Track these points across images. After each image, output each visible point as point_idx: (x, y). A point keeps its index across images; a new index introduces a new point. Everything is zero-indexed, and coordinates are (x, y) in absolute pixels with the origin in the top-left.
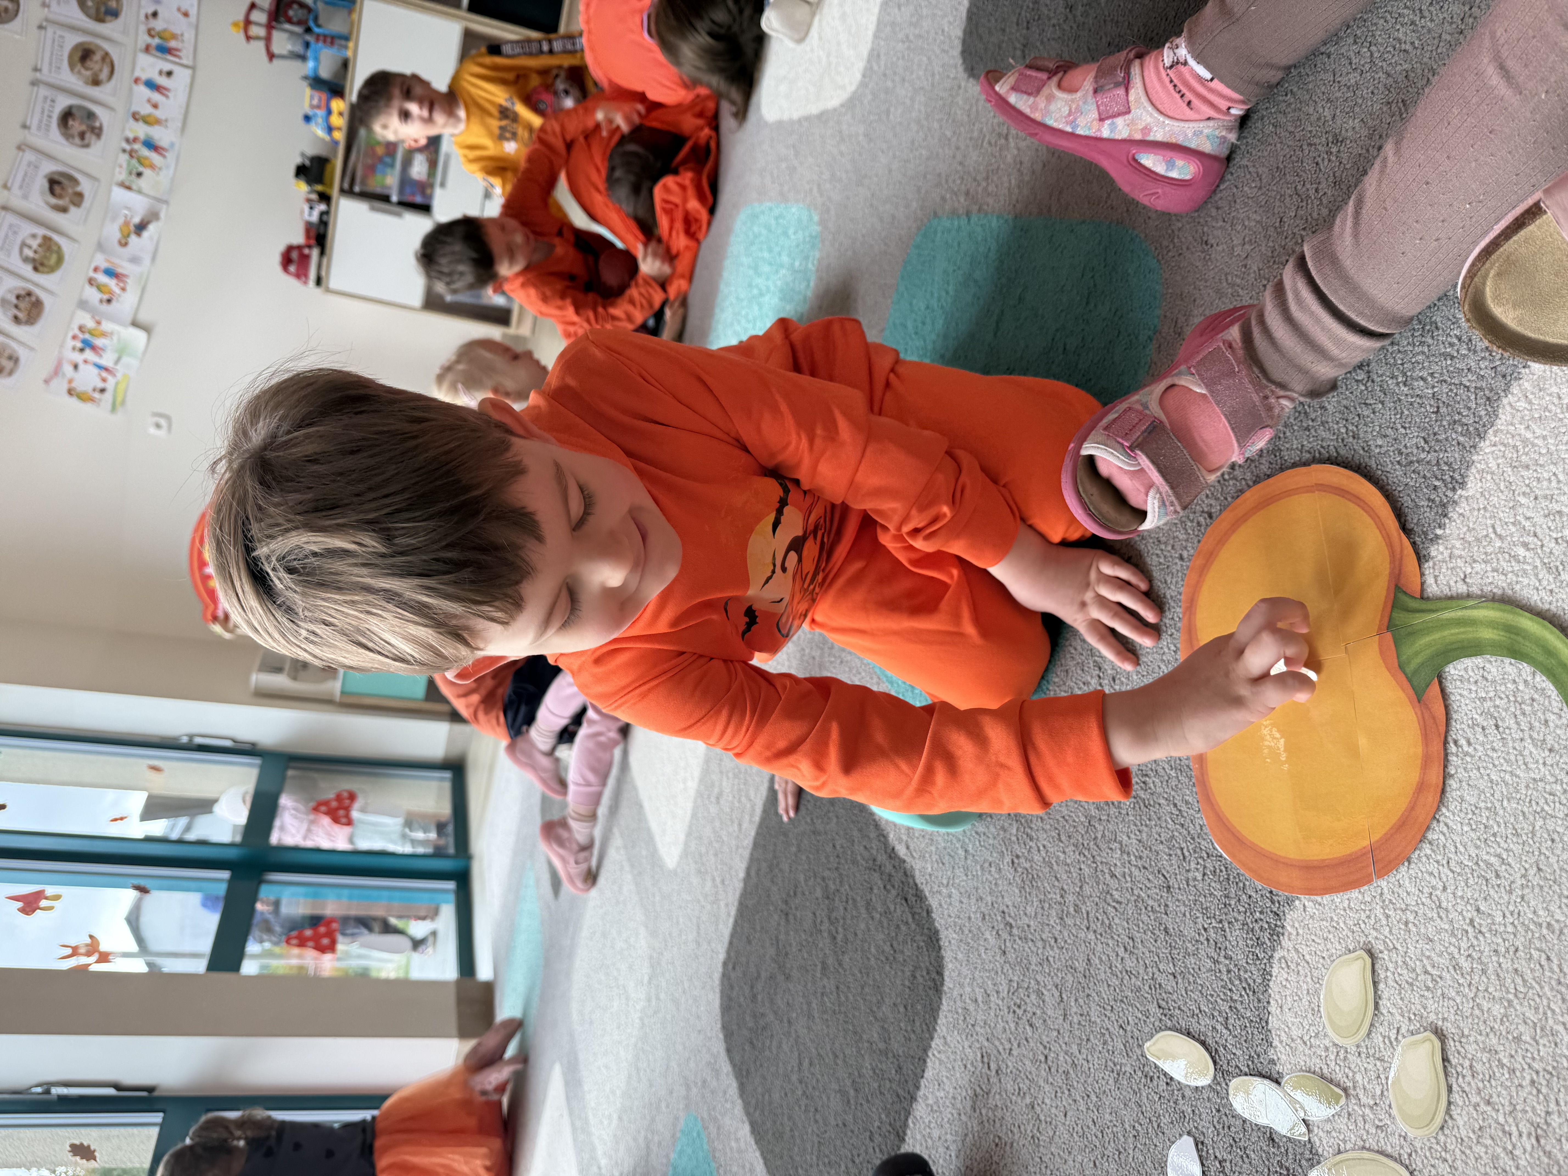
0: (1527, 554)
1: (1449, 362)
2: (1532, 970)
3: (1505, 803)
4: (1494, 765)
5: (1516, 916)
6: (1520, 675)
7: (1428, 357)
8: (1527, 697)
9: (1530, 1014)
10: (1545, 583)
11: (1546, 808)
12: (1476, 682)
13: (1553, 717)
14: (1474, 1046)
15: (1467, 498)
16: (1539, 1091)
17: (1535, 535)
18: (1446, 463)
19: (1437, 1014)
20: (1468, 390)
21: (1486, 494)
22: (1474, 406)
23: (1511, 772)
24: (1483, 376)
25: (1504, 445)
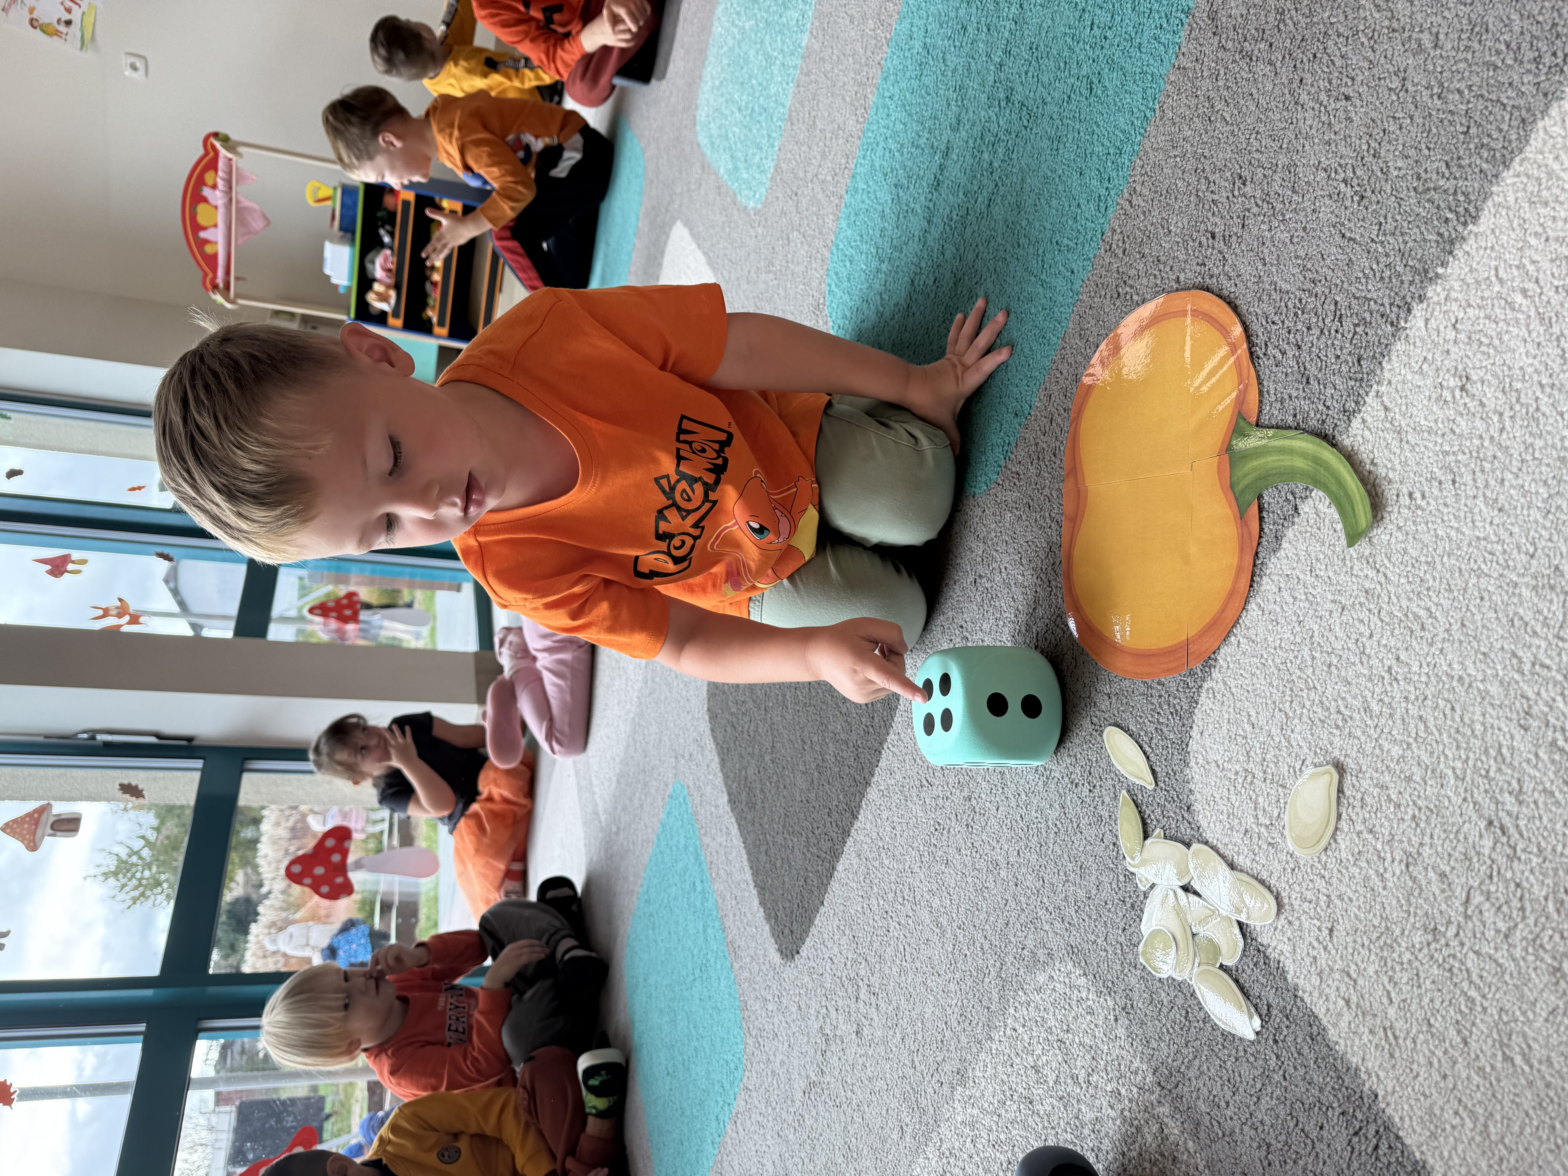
0: (1524, 301)
1: (1491, 73)
2: (1435, 718)
3: (1445, 559)
4: (1443, 521)
5: (1432, 667)
6: (1488, 430)
7: (1470, 66)
8: (1490, 454)
9: (1425, 758)
10: (1534, 335)
11: (1483, 566)
12: (1443, 435)
13: (1510, 476)
14: (1369, 781)
15: (1476, 235)
16: (1417, 825)
17: (1537, 281)
18: (1463, 193)
19: (1341, 751)
20: (1505, 109)
21: (1497, 232)
22: (1506, 128)
23: (1457, 529)
24: (1523, 93)
25: (1528, 176)
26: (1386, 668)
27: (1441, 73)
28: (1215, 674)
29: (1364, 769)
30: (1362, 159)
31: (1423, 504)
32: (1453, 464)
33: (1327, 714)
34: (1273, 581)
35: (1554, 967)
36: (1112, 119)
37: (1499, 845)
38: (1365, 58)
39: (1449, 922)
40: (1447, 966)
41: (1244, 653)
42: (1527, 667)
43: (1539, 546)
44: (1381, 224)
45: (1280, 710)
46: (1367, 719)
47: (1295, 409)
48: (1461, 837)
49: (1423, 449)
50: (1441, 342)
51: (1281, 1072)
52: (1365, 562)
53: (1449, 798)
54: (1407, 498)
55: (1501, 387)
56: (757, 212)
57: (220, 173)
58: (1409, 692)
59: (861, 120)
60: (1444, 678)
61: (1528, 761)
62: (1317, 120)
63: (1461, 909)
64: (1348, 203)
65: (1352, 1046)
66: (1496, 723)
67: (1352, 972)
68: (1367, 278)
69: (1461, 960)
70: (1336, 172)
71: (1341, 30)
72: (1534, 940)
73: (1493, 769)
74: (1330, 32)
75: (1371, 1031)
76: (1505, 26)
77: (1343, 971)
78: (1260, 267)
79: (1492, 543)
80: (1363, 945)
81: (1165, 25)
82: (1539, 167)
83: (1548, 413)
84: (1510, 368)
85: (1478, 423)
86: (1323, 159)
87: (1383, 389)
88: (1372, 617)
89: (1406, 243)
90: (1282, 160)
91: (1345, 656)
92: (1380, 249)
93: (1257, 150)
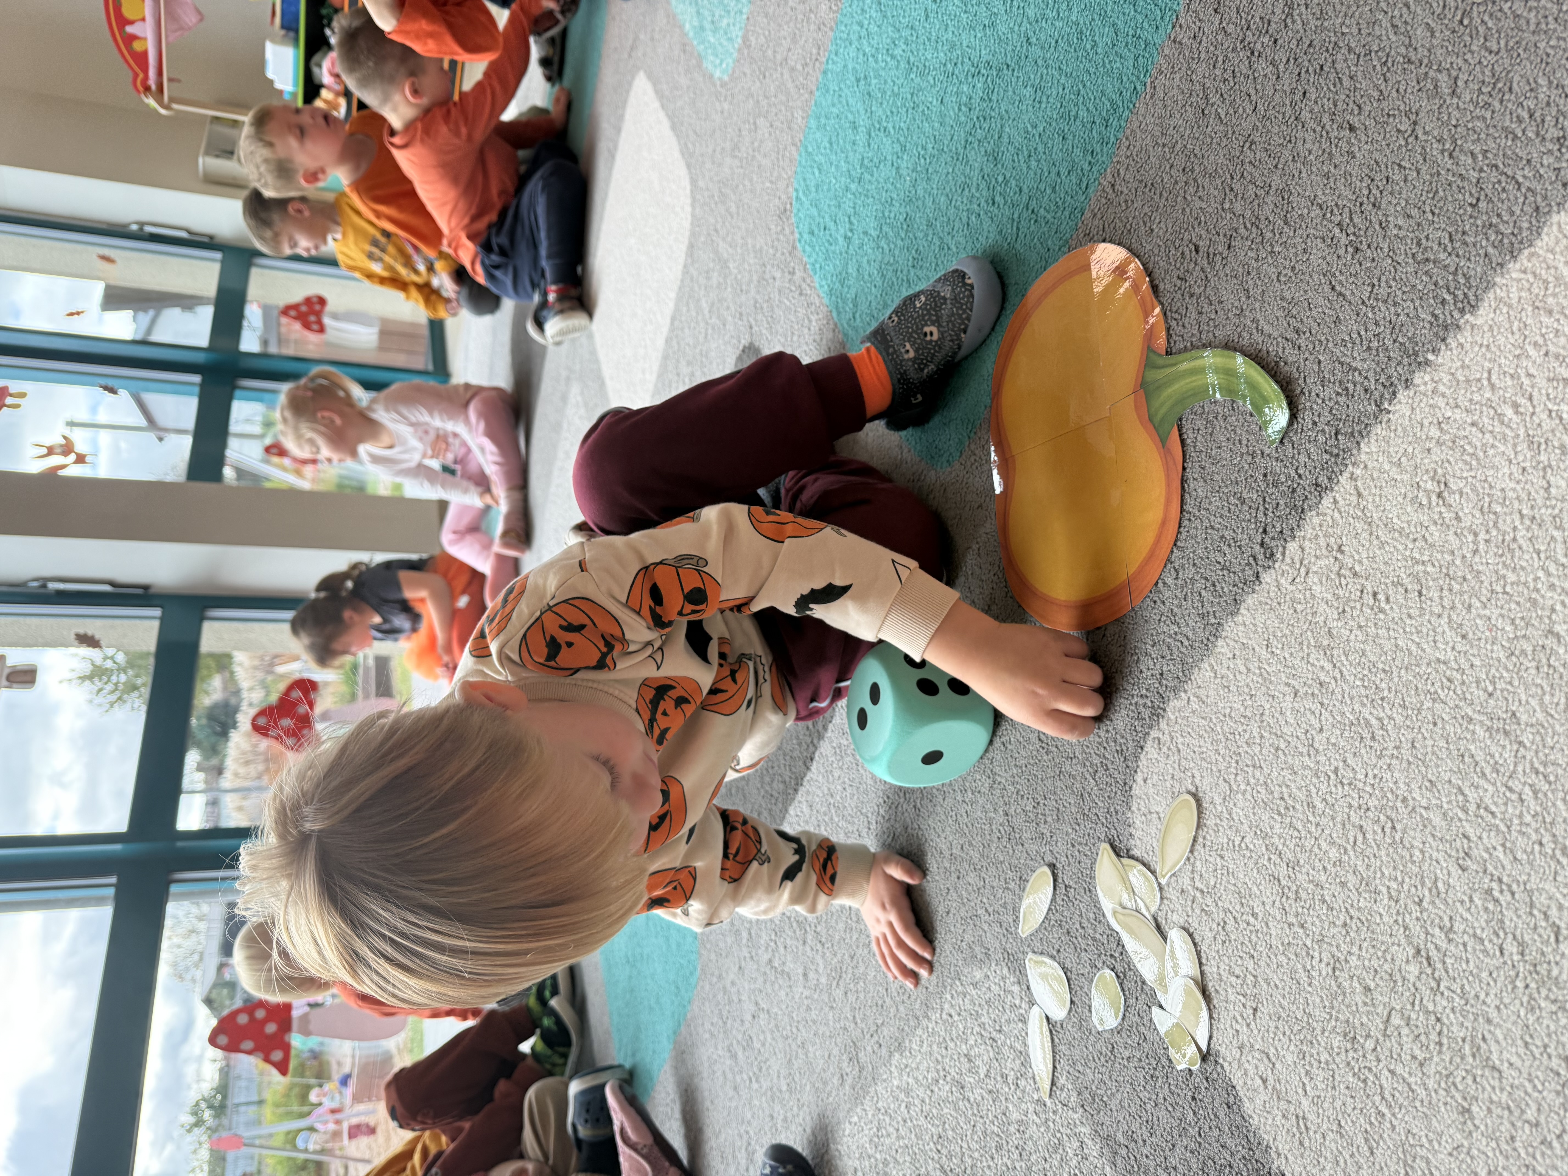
0: (1514, 417)
1: (1509, 143)
3: (1403, 673)
4: (1405, 632)
5: (1378, 780)
6: (1461, 548)
7: (1488, 127)
8: (1460, 574)
9: (1361, 868)
10: (1521, 458)
11: (1440, 691)
12: (1415, 540)
13: (1478, 604)
15: (1473, 327)
16: (1348, 933)
18: (1464, 275)
20: (1519, 189)
21: (1495, 329)
22: (1518, 212)
23: (1418, 644)
24: (1541, 176)
25: (1535, 275)
26: (1333, 768)
27: (1455, 126)
28: (1163, 725)
29: (1302, 862)
30: (1361, 204)
31: (1387, 607)
32: (1421, 575)
33: (1271, 797)
34: (1228, 645)
35: (1463, 1107)
36: (1099, 81)
37: (1424, 976)
38: (1377, 87)
39: (1368, 1036)
40: (1363, 1077)
41: (1193, 712)
42: (1472, 808)
43: (1498, 686)
44: (1374, 286)
45: (1225, 780)
46: (1310, 815)
47: (1266, 468)
48: (1389, 957)
49: (1392, 549)
50: (1424, 437)
51: (1197, 1129)
52: (1322, 653)
53: (1381, 915)
54: (1371, 597)
55: (1480, 504)
56: (723, 85)
58: (1353, 799)
59: (834, 8)
60: (1389, 795)
61: (1462, 902)
62: (1317, 144)
63: (1381, 1026)
64: (1341, 252)
65: (1265, 1124)
66: (1435, 855)
67: (1271, 1055)
68: (1354, 343)
69: (1376, 1075)
70: (1332, 212)
71: (1353, 45)
72: (1447, 1076)
73: (1427, 899)
74: (1341, 44)
75: (1284, 1116)
76: (1531, 90)
77: (1264, 1052)
78: (1243, 299)
79: (1452, 669)
80: (1284, 1034)
82: (1548, 268)
83: (1525, 548)
84: (1491, 487)
85: (1451, 538)
86: (1320, 193)
87: (1358, 472)
88: (1323, 711)
89: (1398, 315)
90: (1276, 181)
91: (1293, 744)
92: (1370, 315)
93: (1250, 162)
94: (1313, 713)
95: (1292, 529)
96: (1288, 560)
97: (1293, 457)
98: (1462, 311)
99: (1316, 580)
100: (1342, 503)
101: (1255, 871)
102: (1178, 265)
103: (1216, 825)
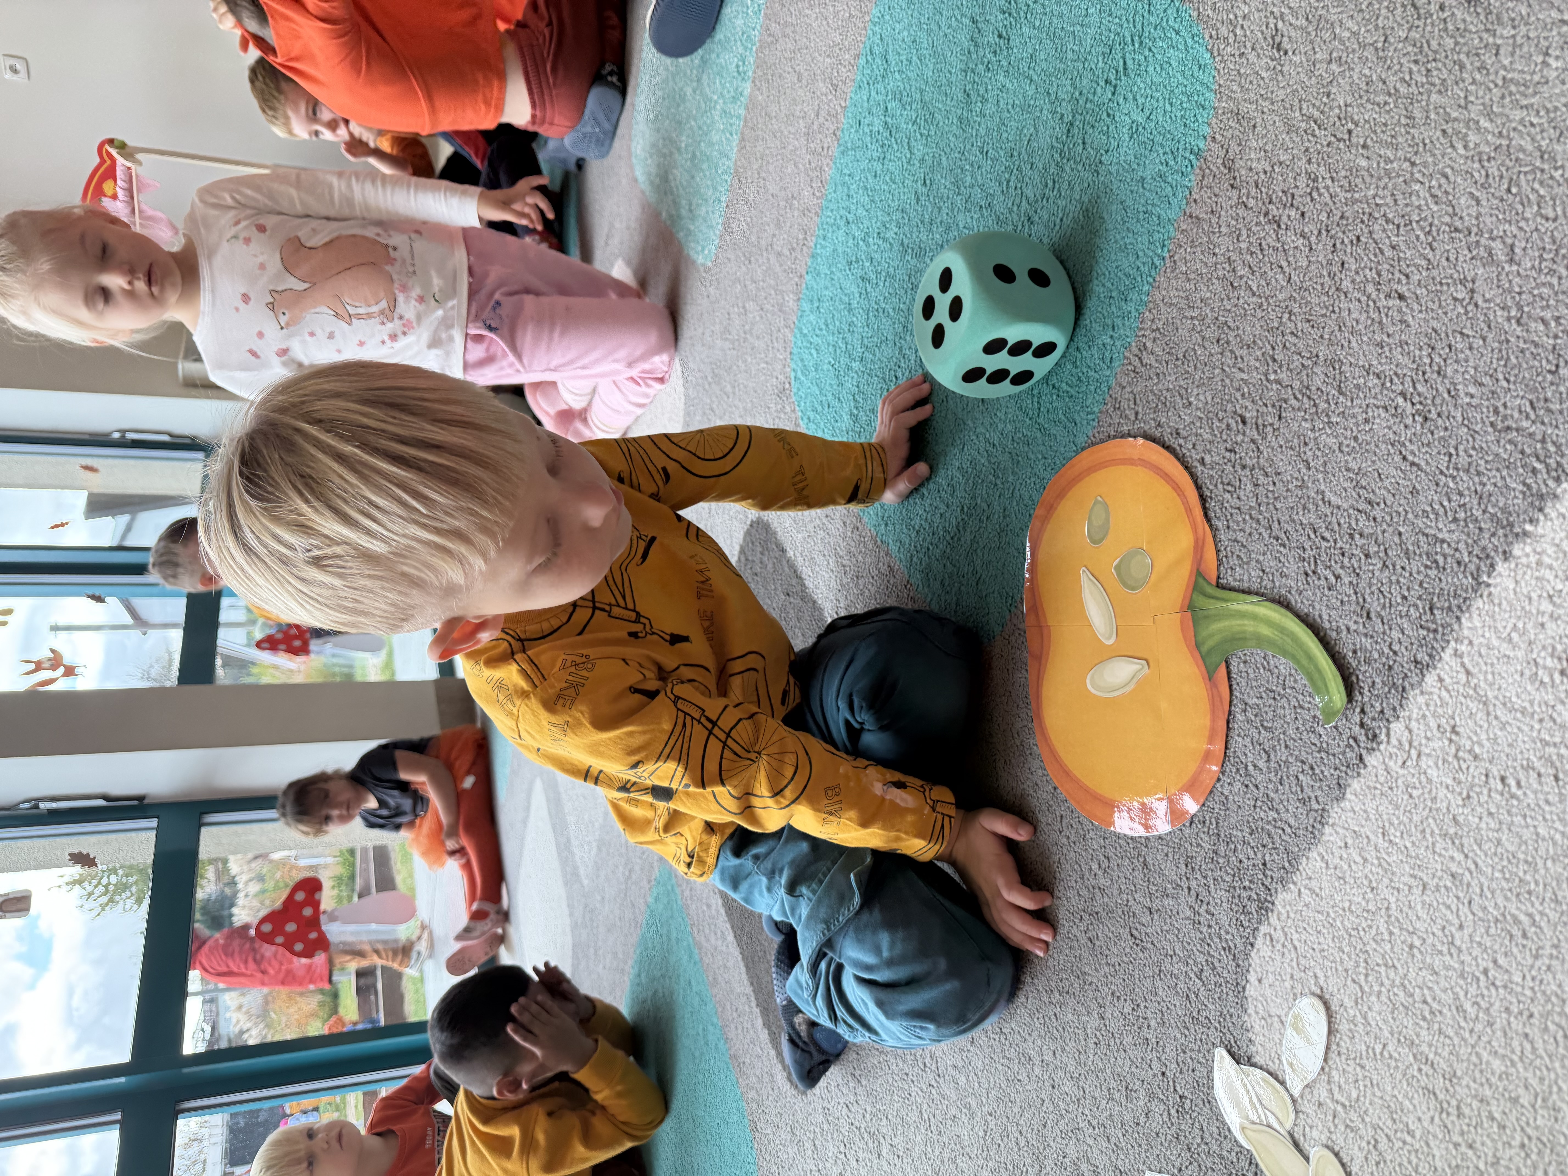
26: (1481, 969)
28: (1273, 919)
29: (1459, 1073)
30: (1424, 373)
31: (1519, 793)
33: (1410, 1000)
34: (1337, 833)
38: (1423, 256)
41: (1306, 905)
44: (1451, 455)
45: (1354, 981)
46: (1461, 1020)
47: (1354, 644)
49: (1515, 730)
50: (1534, 611)
52: (1450, 842)
54: (1498, 781)
56: (708, 270)
57: (119, 182)
58: (1511, 1003)
59: (818, 194)
62: (1365, 315)
64: (1409, 421)
68: (1437, 514)
70: (1391, 381)
71: (1390, 216)
74: (1377, 215)
78: (1304, 470)
81: (1172, 163)
86: (1375, 363)
87: (1463, 648)
88: (1461, 906)
89: (1484, 485)
90: (1323, 351)
91: (1429, 941)
92: (1451, 485)
93: (1292, 333)
94: (1448, 907)
95: (1394, 709)
96: (1394, 741)
97: (1384, 633)
98: (1558, 480)
99: (1431, 763)
100: (1448, 680)
101: (1405, 1083)
102: (1225, 437)
103: (1350, 1030)
